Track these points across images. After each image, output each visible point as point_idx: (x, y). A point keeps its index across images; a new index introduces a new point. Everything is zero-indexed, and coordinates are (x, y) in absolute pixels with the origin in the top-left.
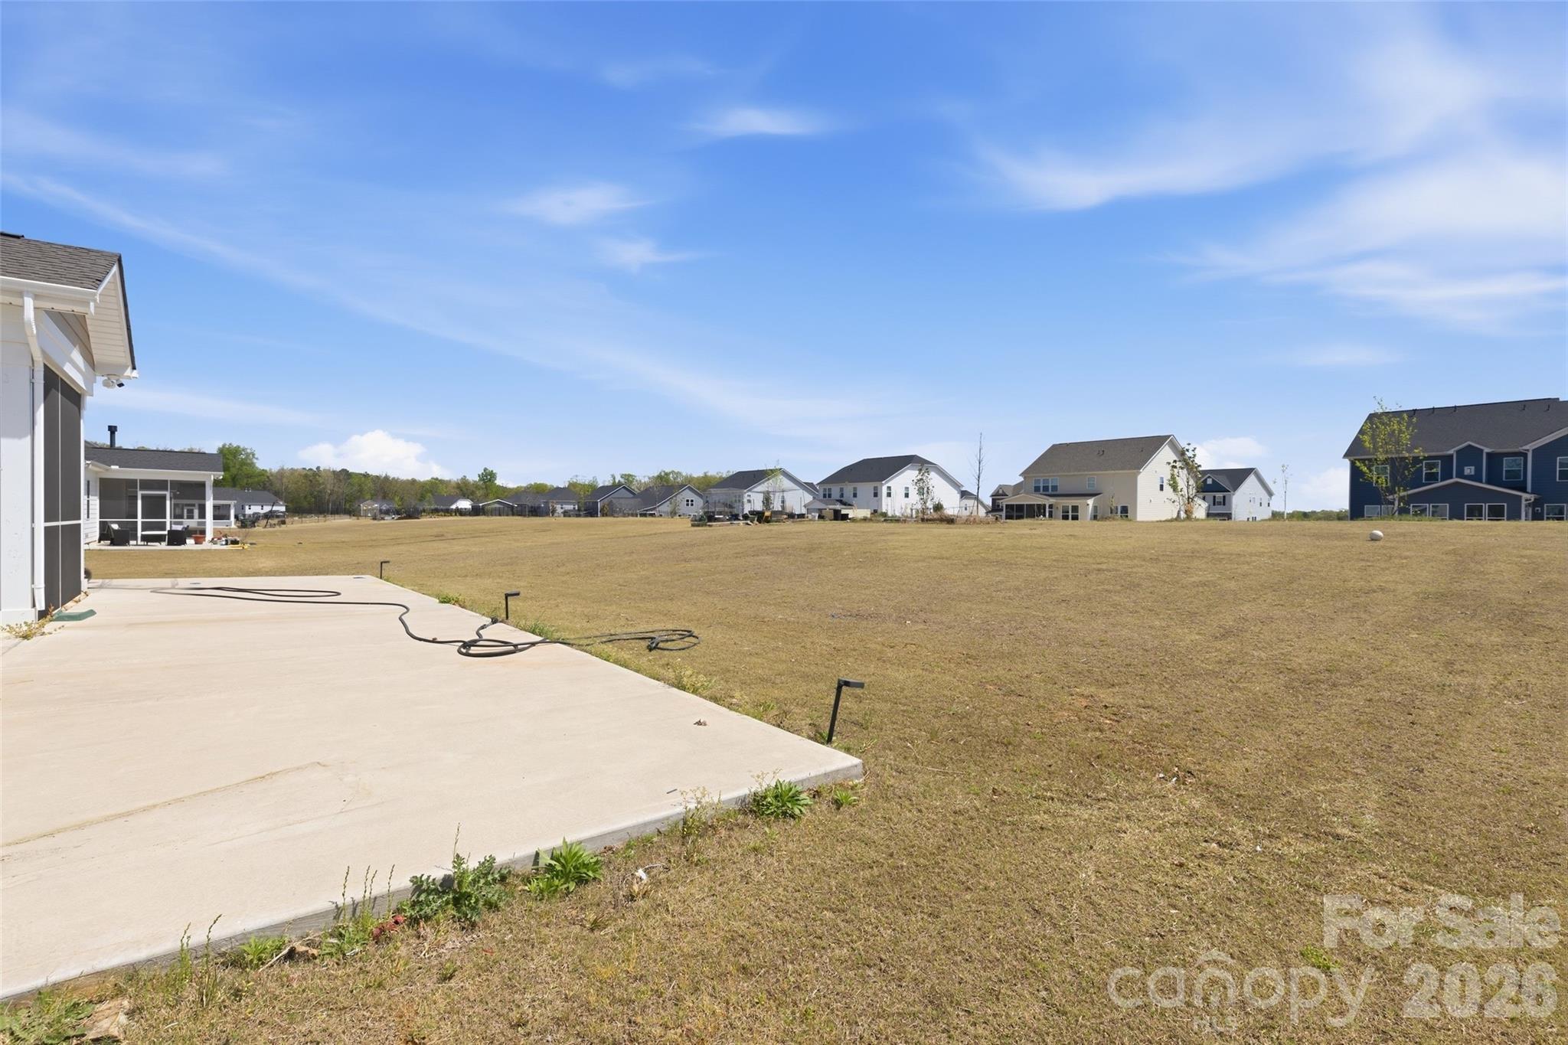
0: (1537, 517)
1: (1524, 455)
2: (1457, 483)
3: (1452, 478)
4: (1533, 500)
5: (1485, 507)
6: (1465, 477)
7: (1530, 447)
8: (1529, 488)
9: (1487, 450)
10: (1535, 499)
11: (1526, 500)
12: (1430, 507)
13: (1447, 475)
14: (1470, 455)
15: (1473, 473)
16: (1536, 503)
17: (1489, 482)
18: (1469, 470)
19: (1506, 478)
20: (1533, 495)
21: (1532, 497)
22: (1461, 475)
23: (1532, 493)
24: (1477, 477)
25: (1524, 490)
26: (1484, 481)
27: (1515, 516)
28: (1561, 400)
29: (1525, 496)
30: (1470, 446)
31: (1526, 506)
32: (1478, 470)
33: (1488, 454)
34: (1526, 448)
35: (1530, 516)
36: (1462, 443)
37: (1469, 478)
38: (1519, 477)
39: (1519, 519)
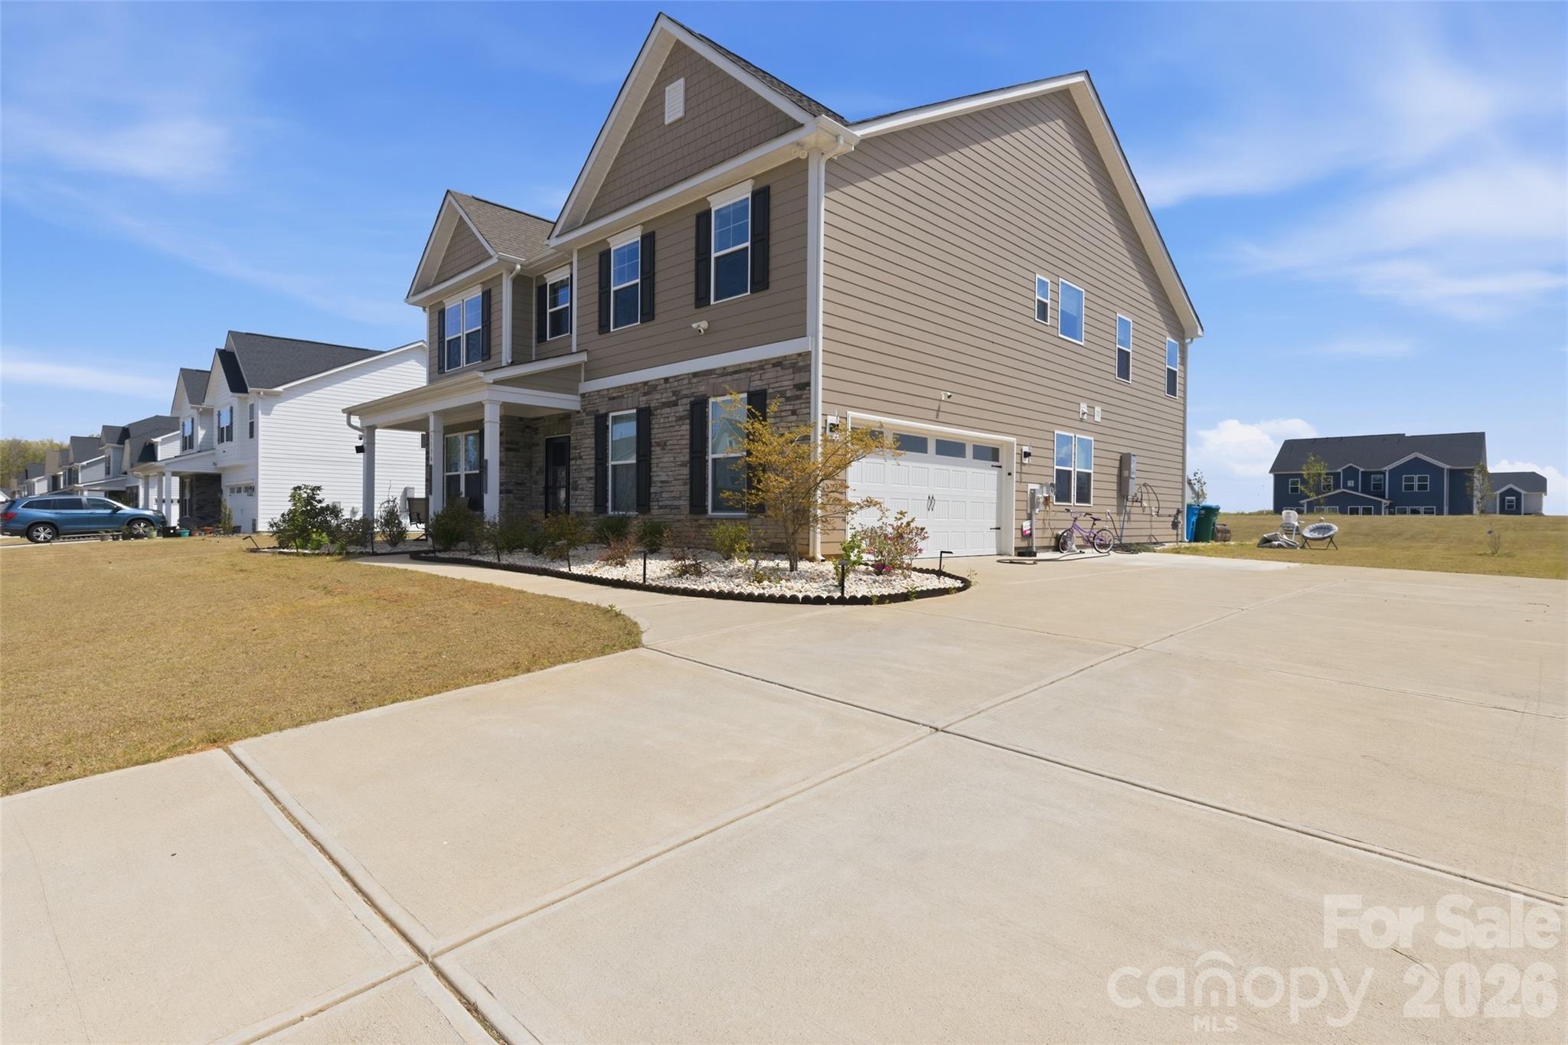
0: (1391, 513)
1: (1384, 473)
2: (1344, 492)
3: (1339, 488)
4: (1388, 504)
5: (1361, 508)
6: (1348, 487)
7: (1387, 468)
8: (1387, 497)
9: (1361, 470)
10: (1390, 502)
11: (1385, 503)
12: (1326, 508)
13: (1337, 486)
14: (1351, 473)
15: (1353, 485)
16: (1391, 505)
17: (1362, 492)
18: (1351, 483)
19: (1374, 488)
21: (1388, 502)
22: (1345, 486)
23: (1388, 499)
24: (1355, 488)
25: (1384, 497)
26: (1360, 490)
27: (1379, 513)
28: (1407, 435)
29: (1384, 501)
30: (1351, 466)
31: (1385, 507)
32: (1356, 483)
33: (1362, 472)
34: (1385, 468)
35: (1387, 512)
36: (1345, 465)
37: (1351, 488)
38: (1381, 489)
39: (1381, 514)
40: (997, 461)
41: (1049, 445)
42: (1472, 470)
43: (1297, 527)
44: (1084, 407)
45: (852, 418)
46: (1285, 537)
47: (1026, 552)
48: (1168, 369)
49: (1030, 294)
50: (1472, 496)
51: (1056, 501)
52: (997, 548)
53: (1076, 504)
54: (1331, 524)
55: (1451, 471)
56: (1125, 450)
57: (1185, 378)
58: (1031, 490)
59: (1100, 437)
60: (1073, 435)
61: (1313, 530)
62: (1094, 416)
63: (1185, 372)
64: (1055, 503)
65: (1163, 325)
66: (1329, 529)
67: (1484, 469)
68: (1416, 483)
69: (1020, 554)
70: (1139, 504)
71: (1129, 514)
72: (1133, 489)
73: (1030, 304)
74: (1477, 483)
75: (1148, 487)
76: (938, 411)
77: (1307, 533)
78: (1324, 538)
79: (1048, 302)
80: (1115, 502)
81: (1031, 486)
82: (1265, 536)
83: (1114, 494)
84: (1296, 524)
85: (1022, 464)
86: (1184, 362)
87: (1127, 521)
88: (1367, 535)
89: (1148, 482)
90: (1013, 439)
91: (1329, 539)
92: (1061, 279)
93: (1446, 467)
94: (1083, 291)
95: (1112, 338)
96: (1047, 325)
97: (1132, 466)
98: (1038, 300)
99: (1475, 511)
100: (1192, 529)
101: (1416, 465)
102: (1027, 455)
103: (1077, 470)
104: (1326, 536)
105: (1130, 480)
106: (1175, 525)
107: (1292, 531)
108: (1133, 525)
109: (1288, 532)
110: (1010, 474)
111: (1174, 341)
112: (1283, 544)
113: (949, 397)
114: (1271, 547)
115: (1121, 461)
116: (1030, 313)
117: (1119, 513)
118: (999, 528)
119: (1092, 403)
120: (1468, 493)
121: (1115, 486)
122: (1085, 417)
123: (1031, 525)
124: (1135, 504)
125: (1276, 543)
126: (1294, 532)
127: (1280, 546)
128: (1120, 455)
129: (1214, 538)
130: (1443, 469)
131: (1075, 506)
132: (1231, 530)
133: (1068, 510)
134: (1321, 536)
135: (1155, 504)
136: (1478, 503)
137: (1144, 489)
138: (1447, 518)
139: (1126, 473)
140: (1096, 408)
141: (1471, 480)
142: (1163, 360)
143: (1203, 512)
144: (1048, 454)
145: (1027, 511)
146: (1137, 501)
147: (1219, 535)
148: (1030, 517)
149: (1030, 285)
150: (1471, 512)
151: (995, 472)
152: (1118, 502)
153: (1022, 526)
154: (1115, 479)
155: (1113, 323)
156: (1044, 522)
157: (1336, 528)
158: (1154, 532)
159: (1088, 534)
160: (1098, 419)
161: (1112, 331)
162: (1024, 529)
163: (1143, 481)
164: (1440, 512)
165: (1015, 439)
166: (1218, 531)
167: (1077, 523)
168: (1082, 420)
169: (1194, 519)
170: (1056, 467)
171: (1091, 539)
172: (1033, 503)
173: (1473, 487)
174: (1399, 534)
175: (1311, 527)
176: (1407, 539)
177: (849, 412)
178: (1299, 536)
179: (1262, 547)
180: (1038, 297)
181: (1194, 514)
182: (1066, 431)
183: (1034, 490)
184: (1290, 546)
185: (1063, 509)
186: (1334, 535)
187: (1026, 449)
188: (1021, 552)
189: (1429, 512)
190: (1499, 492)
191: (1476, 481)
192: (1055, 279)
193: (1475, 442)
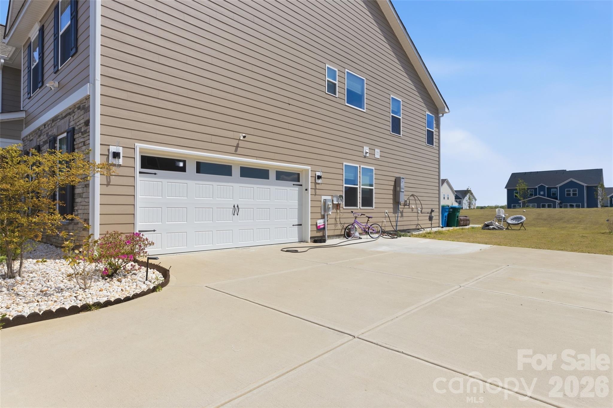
0: (561, 207)
1: (557, 188)
2: (539, 197)
3: (537, 195)
5: (547, 204)
6: (541, 195)
7: (558, 186)
8: (558, 199)
9: (547, 186)
10: (560, 202)
11: (558, 202)
12: (531, 205)
13: (536, 195)
14: (542, 188)
15: (543, 194)
16: (560, 203)
17: (547, 197)
18: (542, 193)
19: (552, 195)
20: (559, 201)
22: (539, 194)
23: (559, 200)
24: (544, 195)
25: (557, 199)
26: (546, 196)
27: (555, 207)
28: (567, 170)
29: (557, 201)
30: (542, 185)
31: (558, 204)
32: (545, 193)
33: (547, 188)
34: (557, 186)
35: (559, 207)
36: (540, 184)
37: (542, 195)
38: (556, 195)
39: (556, 208)
40: (299, 181)
41: (340, 171)
42: (597, 186)
43: (504, 217)
44: (366, 149)
45: (140, 149)
46: (497, 223)
47: (319, 240)
48: (427, 130)
49: (322, 77)
50: (597, 199)
51: (345, 206)
52: (299, 237)
53: (361, 208)
54: (522, 216)
55: (587, 187)
56: (398, 175)
57: (439, 136)
58: (324, 200)
59: (379, 167)
60: (358, 166)
61: (513, 219)
62: (375, 155)
63: (439, 132)
64: (344, 208)
65: (423, 105)
66: (521, 218)
67: (602, 185)
68: (571, 193)
69: (315, 241)
70: (408, 207)
71: (402, 213)
72: (403, 198)
73: (322, 82)
74: (599, 192)
75: (415, 197)
76: (237, 147)
77: (509, 221)
78: (519, 224)
79: (337, 82)
80: (392, 206)
81: (324, 198)
82: (486, 223)
83: (391, 201)
84: (504, 216)
85: (316, 183)
86: (438, 126)
87: (401, 217)
88: (545, 220)
89: (415, 194)
90: (309, 168)
91: (521, 224)
92: (346, 70)
93: (585, 185)
94: (365, 79)
95: (388, 110)
96: (336, 97)
97: (402, 185)
98: (328, 81)
99: (599, 206)
100: (445, 219)
101: (572, 184)
102: (319, 177)
103: (362, 187)
104: (519, 222)
105: (401, 193)
106: (431, 218)
107: (501, 220)
108: (405, 219)
109: (499, 221)
110: (306, 190)
111: (431, 115)
112: (495, 227)
113: (244, 137)
114: (489, 229)
115: (395, 182)
116: (322, 88)
117: (395, 212)
118: (301, 225)
119: (373, 147)
120: (596, 197)
121: (391, 197)
122: (368, 155)
123: (324, 222)
124: (406, 207)
125: (492, 227)
126: (502, 220)
127: (494, 229)
128: (395, 178)
129: (458, 225)
130: (584, 186)
131: (360, 209)
132: (470, 219)
133: (352, 212)
134: (517, 222)
135: (419, 207)
136: (600, 202)
137: (412, 198)
138: (586, 210)
139: (398, 189)
140: (376, 150)
141: (597, 192)
142: (424, 125)
143: (451, 210)
144: (340, 177)
145: (321, 213)
146: (406, 205)
147: (462, 222)
148: (323, 217)
149: (322, 71)
150: (597, 207)
151: (297, 189)
152: (393, 206)
153: (317, 223)
154: (391, 192)
155: (388, 101)
156: (336, 220)
157: (524, 218)
158: (420, 222)
159: (365, 227)
160: (377, 156)
161: (388, 105)
162: (318, 225)
163: (411, 194)
164: (583, 207)
165: (310, 167)
166: (461, 220)
167: (358, 220)
168: (365, 157)
169: (446, 214)
170: (345, 185)
171: (367, 230)
172: (325, 208)
173: (597, 195)
174: (561, 219)
175: (512, 217)
176: (565, 222)
177: (136, 144)
178: (505, 222)
179: (484, 229)
180: (327, 79)
181: (446, 212)
182: (353, 163)
183: (326, 200)
184: (500, 229)
185: (350, 211)
186: (523, 222)
187: (318, 174)
188: (316, 240)
189: (578, 206)
190: (609, 196)
191: (599, 191)
192: (342, 69)
193: (598, 173)
